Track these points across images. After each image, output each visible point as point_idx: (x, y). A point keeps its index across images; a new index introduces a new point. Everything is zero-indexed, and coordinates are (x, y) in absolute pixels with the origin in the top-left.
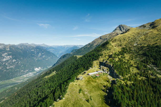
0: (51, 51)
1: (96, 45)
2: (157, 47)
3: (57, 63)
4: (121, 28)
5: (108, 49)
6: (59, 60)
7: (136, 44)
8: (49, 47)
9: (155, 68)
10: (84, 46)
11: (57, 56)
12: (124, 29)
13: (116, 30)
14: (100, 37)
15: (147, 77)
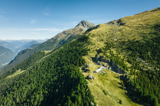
0: (5, 46)
1: (60, 40)
2: (137, 42)
3: (15, 59)
4: (83, 24)
5: (92, 44)
6: (18, 57)
7: (117, 39)
8: (1, 42)
9: (143, 61)
10: (47, 41)
11: (13, 52)
12: (86, 25)
13: (78, 25)
14: (64, 32)
15: (140, 70)
